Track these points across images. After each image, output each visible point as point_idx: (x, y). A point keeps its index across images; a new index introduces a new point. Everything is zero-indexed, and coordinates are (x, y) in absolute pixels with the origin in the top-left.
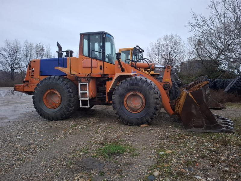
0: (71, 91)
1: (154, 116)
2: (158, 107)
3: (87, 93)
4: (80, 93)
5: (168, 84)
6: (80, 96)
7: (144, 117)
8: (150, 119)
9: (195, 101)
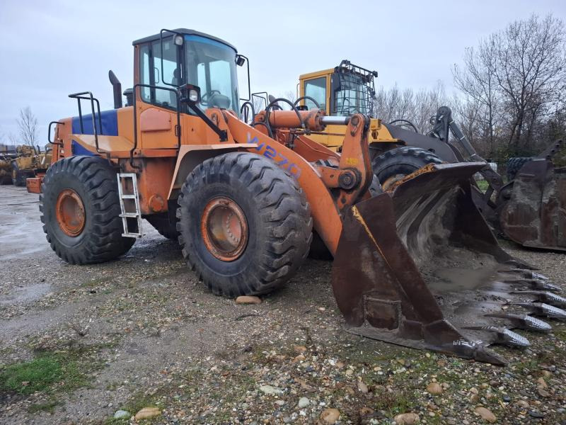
0: (100, 195)
1: (266, 274)
2: (276, 248)
3: (133, 200)
4: (120, 199)
5: (353, 173)
6: (122, 208)
7: (244, 276)
8: (258, 282)
9: (371, 235)
